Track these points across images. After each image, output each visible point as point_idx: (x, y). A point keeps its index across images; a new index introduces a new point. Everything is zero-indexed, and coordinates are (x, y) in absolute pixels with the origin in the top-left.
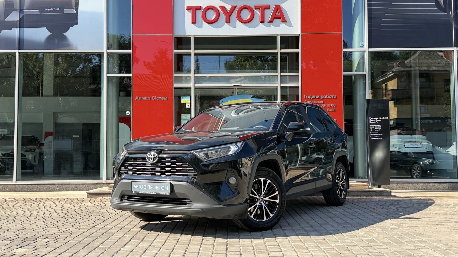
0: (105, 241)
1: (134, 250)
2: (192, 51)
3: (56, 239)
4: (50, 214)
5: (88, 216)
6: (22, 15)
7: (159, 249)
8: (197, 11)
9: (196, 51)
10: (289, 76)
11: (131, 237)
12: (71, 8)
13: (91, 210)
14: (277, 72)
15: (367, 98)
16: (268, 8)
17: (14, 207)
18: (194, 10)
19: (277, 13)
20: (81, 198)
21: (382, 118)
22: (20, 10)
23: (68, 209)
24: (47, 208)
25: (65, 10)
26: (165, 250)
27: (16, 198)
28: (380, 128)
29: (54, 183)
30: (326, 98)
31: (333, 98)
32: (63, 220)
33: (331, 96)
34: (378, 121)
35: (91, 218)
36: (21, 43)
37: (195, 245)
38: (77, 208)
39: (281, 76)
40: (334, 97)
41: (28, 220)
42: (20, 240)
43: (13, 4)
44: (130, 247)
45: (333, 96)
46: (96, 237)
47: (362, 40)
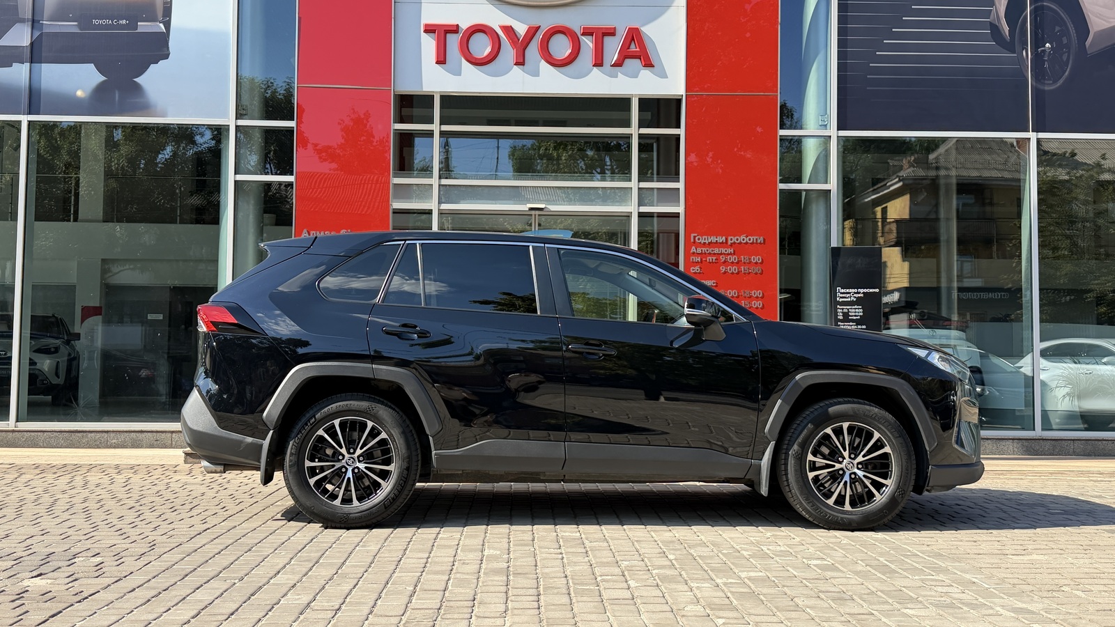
0: (232, 563)
1: (299, 584)
2: (435, 127)
3: (119, 558)
4: (99, 501)
5: (188, 507)
6: (37, 34)
7: (356, 581)
8: (449, 36)
9: (446, 128)
10: (657, 188)
11: (291, 556)
12: (154, 19)
13: (194, 494)
14: (630, 180)
15: (834, 244)
16: (611, 33)
17: (15, 485)
18: (441, 32)
19: (633, 46)
20: (171, 465)
21: (865, 290)
22: (33, 21)
23: (141, 489)
24: (91, 486)
25: (139, 23)
26: (369, 585)
27: (17, 462)
28: (861, 314)
29: (106, 429)
30: (740, 243)
31: (755, 241)
32: (131, 516)
33: (753, 239)
34: (855, 297)
35: (196, 511)
36: (34, 101)
37: (437, 573)
38: (161, 487)
39: (639, 188)
40: (759, 241)
41: (49, 513)
42: (36, 560)
43: (16, 7)
44: (291, 577)
45: (755, 238)
46: (212, 555)
47: (824, 112)
